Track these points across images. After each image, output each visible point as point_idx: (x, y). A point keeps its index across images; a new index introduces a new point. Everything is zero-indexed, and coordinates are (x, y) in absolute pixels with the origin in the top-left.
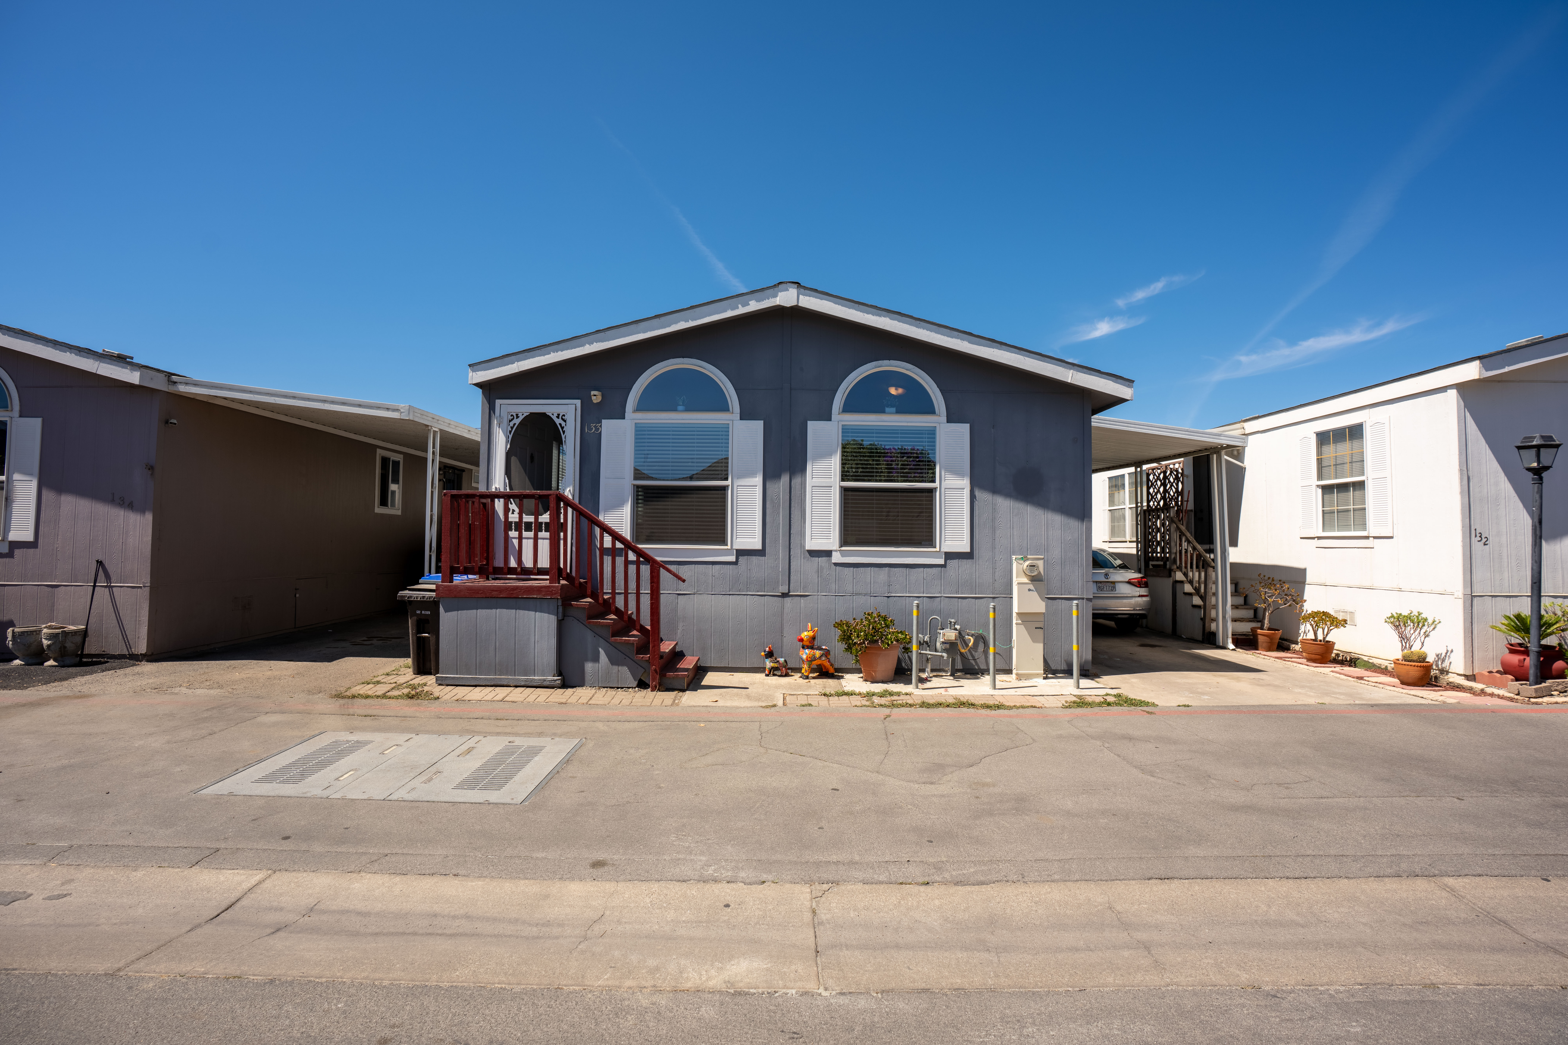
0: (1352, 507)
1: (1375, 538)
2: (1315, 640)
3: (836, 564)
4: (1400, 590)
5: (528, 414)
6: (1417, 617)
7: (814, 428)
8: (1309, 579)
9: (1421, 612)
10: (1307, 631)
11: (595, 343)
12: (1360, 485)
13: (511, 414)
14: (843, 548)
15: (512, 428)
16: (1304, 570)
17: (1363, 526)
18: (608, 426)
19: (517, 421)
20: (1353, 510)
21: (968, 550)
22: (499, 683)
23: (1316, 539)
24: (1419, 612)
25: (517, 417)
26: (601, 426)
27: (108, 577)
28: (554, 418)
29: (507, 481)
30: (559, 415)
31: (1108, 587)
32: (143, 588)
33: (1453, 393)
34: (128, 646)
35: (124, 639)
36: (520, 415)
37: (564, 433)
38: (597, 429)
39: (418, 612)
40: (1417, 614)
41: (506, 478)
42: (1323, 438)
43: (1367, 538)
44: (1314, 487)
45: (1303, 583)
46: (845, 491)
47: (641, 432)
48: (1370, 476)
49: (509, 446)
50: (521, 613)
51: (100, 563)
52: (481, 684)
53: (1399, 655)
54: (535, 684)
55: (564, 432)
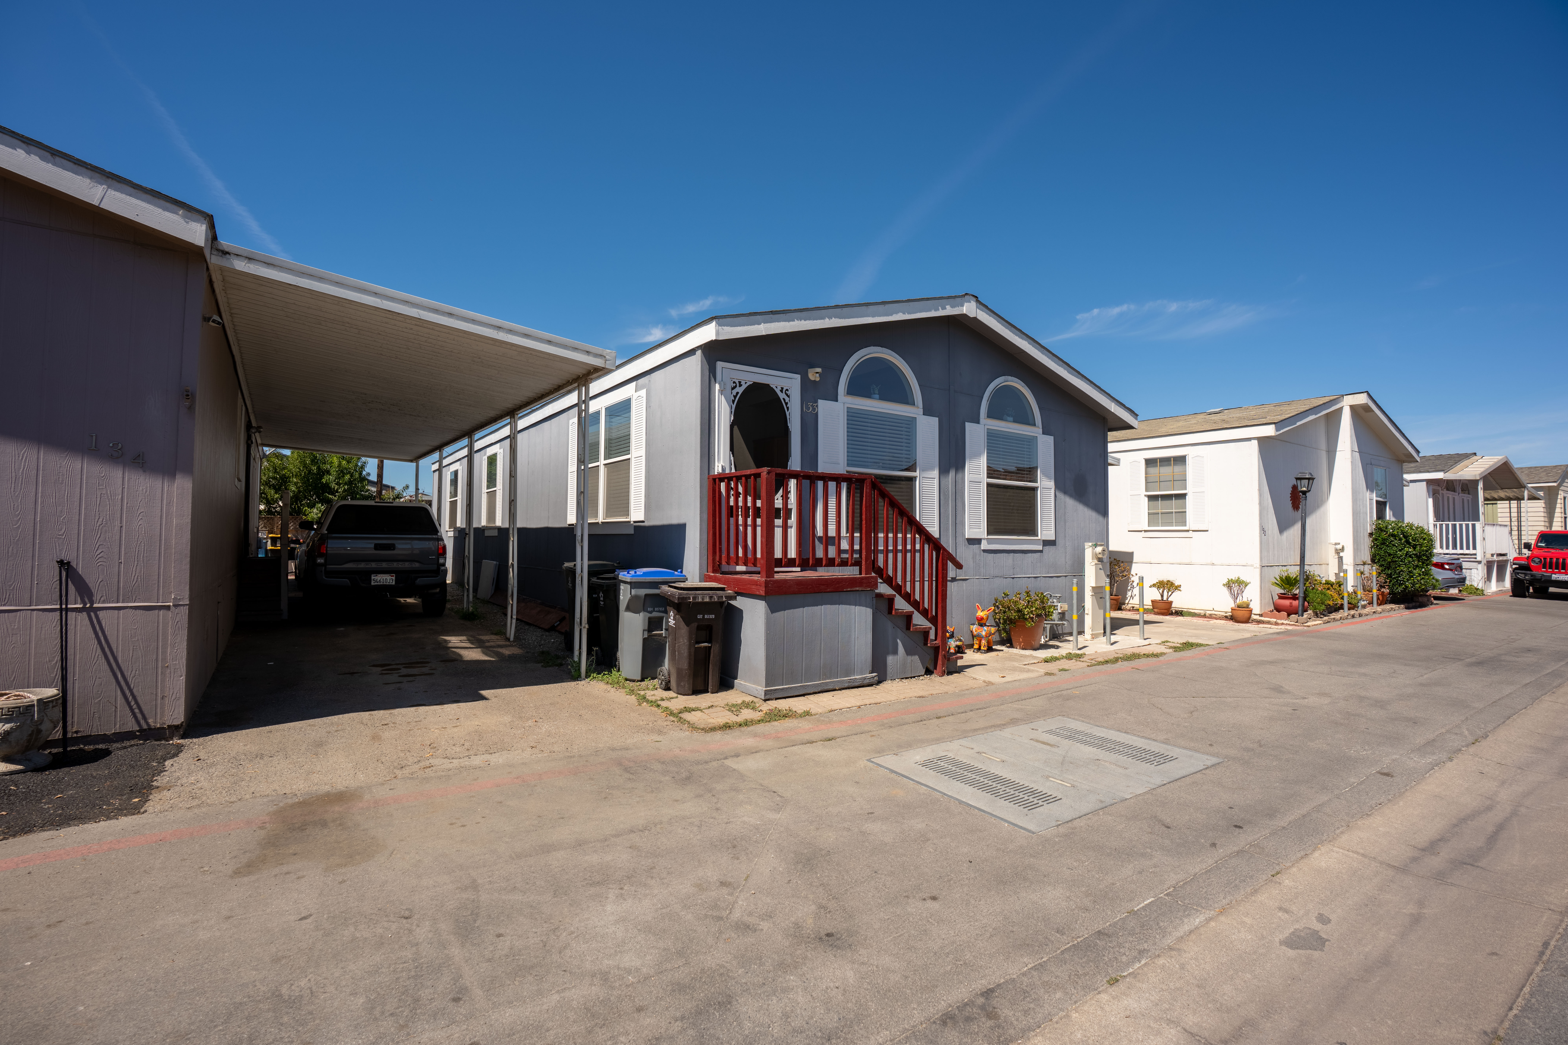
0: (1174, 511)
1: (1193, 531)
2: (1162, 600)
3: (984, 551)
4: (1213, 564)
5: (751, 383)
7: (970, 427)
8: (1135, 559)
10: (1133, 595)
11: (833, 319)
12: (1183, 496)
13: (734, 380)
14: (989, 537)
15: (735, 397)
16: (1132, 554)
17: (1184, 523)
18: (824, 406)
19: (740, 390)
20: (1175, 513)
21: (1054, 538)
22: (826, 688)
23: (1143, 532)
25: (740, 385)
26: (817, 406)
27: (85, 592)
28: (778, 391)
29: (732, 458)
30: (782, 388)
32: (172, 608)
33: (1255, 442)
34: (139, 716)
35: (129, 703)
36: (743, 383)
37: (788, 410)
38: (814, 409)
39: (700, 617)
41: (732, 455)
42: (1149, 462)
43: (1188, 531)
44: (1143, 497)
45: (1132, 561)
46: (989, 485)
47: (853, 417)
48: (1190, 490)
49: (732, 419)
50: (843, 608)
51: (64, 565)
52: (809, 692)
53: (1232, 605)
54: (857, 684)
55: (788, 408)
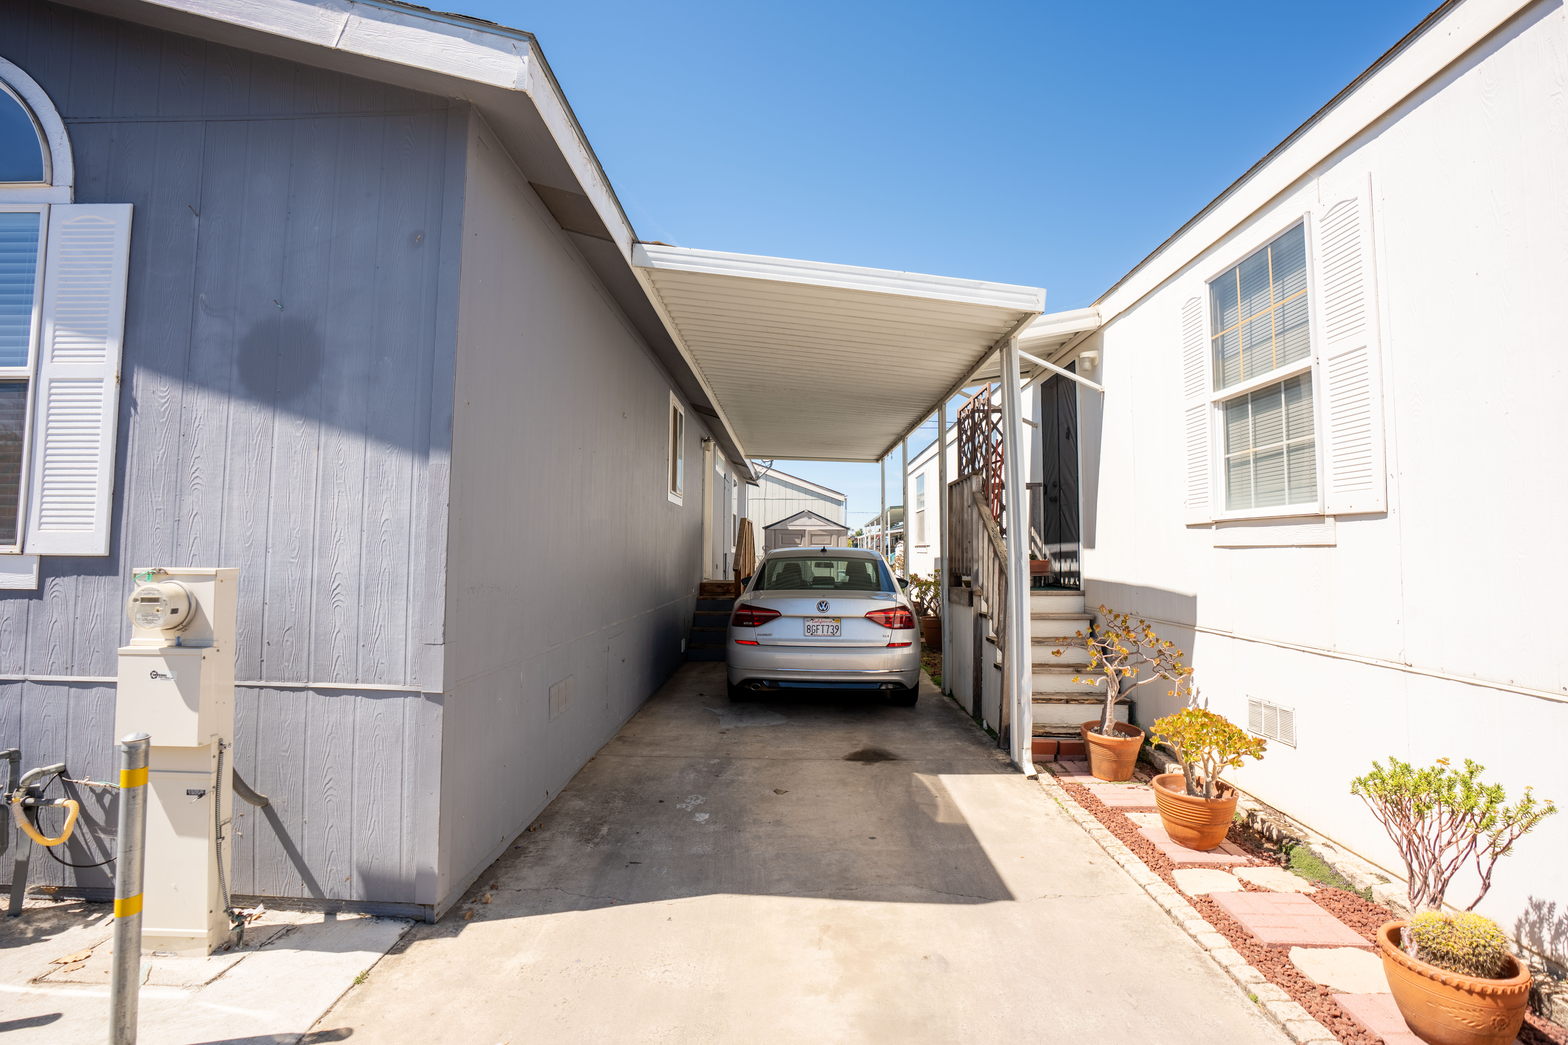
0: (1285, 443)
1: (1335, 517)
4: (1408, 668)
6: (1465, 783)
8: (1202, 620)
9: (1477, 761)
12: (1302, 382)
17: (1310, 488)
20: (1288, 452)
21: (100, 548)
23: (1214, 527)
24: (1469, 763)
31: (825, 628)
40: (1463, 771)
42: (1224, 288)
43: (1319, 518)
44: (1208, 406)
45: (1190, 627)
48: (1323, 353)
